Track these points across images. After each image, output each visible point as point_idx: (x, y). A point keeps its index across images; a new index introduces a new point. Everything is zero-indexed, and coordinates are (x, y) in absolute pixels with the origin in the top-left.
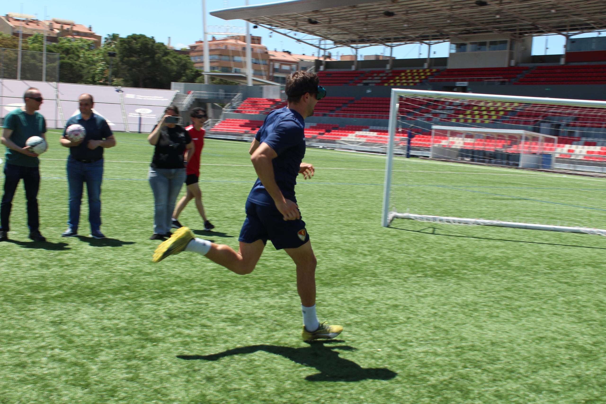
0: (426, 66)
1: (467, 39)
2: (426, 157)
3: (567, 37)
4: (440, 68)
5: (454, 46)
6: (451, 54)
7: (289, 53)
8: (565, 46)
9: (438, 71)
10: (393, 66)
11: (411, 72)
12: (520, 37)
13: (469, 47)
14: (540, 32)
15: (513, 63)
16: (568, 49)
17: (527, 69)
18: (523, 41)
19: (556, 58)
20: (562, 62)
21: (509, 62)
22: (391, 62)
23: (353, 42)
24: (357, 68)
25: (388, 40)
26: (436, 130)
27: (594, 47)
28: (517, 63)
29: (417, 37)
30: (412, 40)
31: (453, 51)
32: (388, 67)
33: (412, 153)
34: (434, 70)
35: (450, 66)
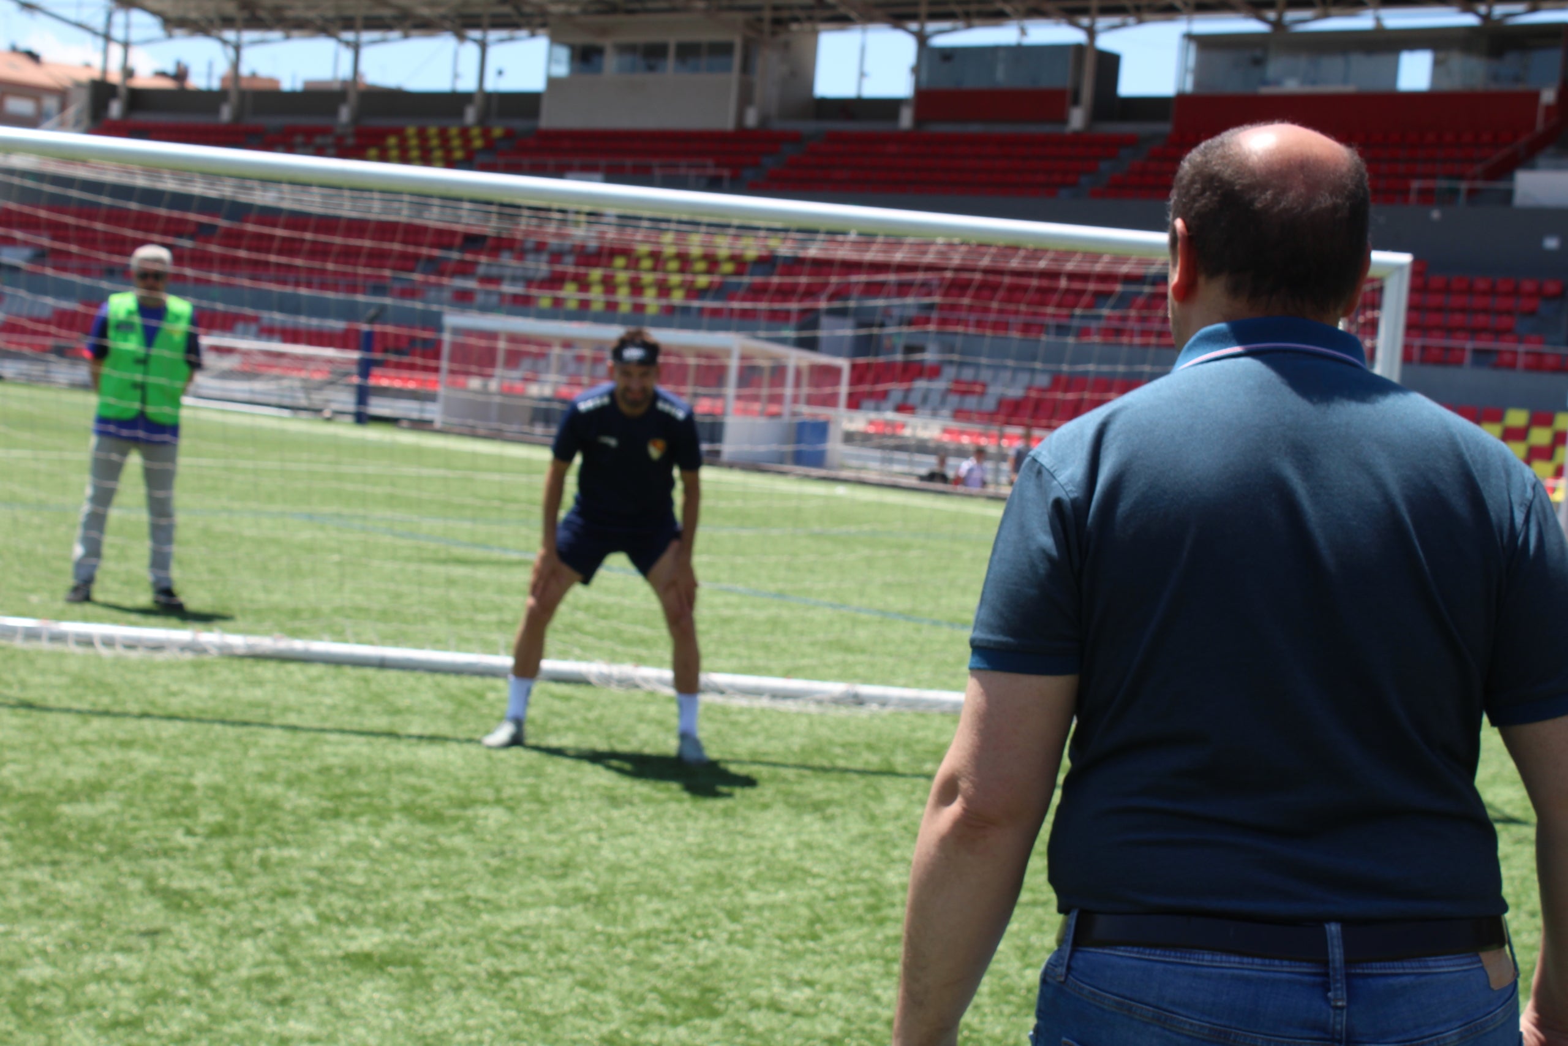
0: (471, 115)
1: (604, 31)
2: (421, 425)
3: (922, 39)
4: (519, 124)
5: (563, 53)
6: (552, 82)
7: (33, 57)
8: (916, 70)
9: (509, 134)
10: (359, 114)
11: (422, 134)
12: (774, 34)
13: (611, 62)
14: (841, 20)
15: (751, 119)
16: (924, 76)
17: (795, 138)
18: (786, 46)
19: (888, 107)
20: (906, 119)
21: (740, 115)
22: (352, 98)
23: (228, 22)
24: (239, 114)
25: (348, 24)
26: (457, 331)
27: (1002, 77)
28: (764, 119)
29: (444, 17)
30: (426, 26)
31: (561, 70)
32: (345, 114)
33: (378, 407)
34: (497, 132)
35: (549, 120)
